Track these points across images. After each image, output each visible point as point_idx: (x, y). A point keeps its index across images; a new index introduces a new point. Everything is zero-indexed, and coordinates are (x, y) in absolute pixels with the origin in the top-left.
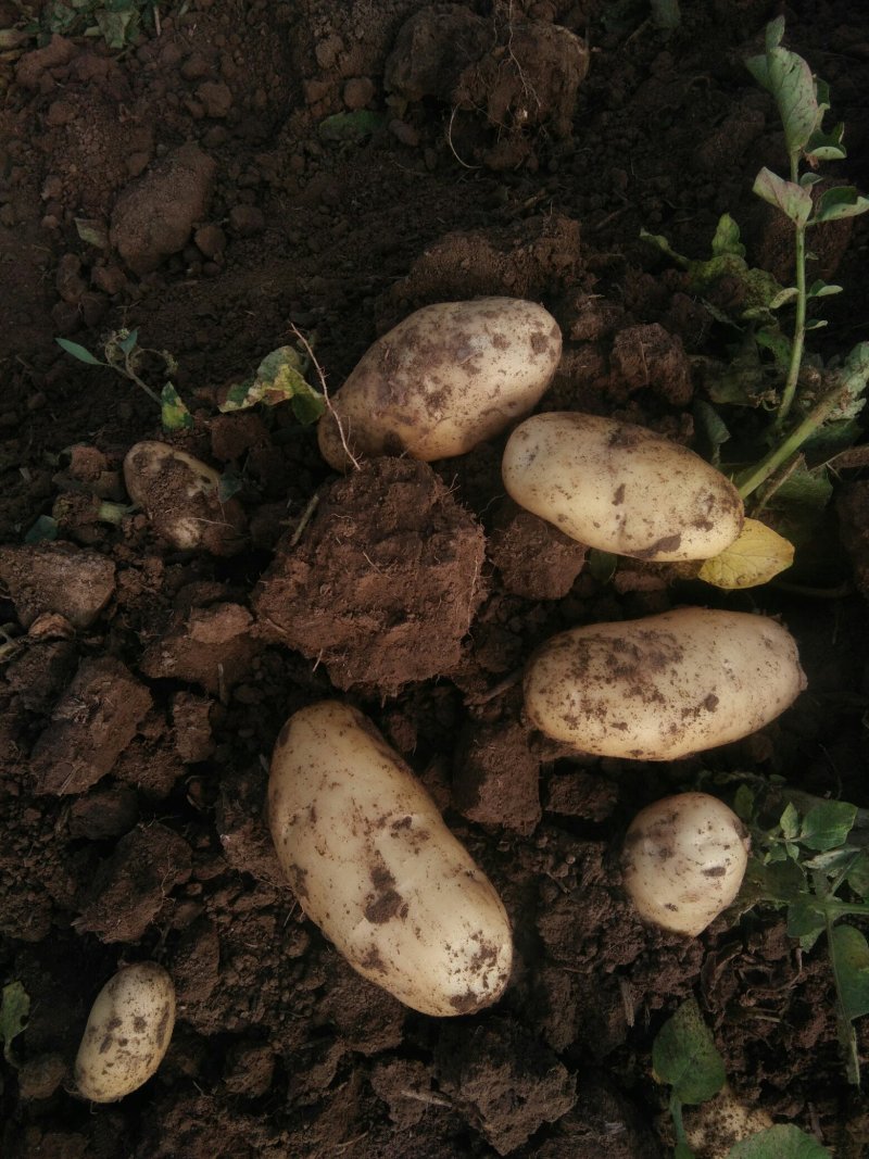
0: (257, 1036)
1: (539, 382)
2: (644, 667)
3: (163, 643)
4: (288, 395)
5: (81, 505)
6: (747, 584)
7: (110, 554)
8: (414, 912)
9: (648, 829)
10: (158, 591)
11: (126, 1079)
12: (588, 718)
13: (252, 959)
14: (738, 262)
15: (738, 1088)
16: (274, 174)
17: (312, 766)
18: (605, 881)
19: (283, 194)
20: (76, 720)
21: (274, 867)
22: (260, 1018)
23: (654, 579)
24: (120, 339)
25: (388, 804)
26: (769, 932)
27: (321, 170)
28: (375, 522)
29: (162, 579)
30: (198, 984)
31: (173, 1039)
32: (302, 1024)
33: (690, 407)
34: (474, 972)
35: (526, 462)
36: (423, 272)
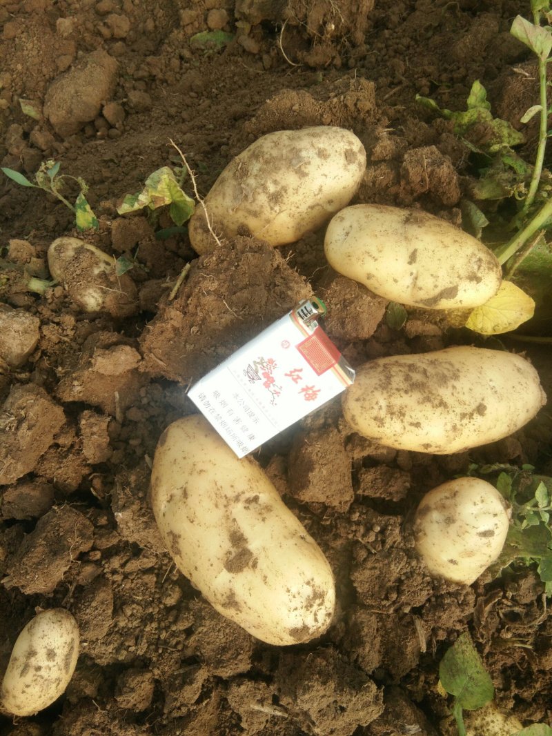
0: (143, 665)
1: (351, 186)
2: (432, 384)
3: (74, 375)
4: (168, 201)
5: (15, 278)
6: (500, 331)
7: (36, 313)
8: (262, 564)
9: (435, 503)
10: (71, 340)
11: (40, 697)
12: (392, 419)
13: (138, 607)
14: (486, 114)
15: (497, 701)
16: (159, 70)
17: (185, 458)
18: (402, 544)
19: (165, 84)
20: (7, 429)
21: (155, 537)
22: (143, 651)
23: (434, 327)
24: (47, 168)
25: (241, 486)
26: (522, 582)
27: (191, 69)
28: (232, 280)
29: (74, 332)
30: (97, 625)
31: (77, 669)
32: (176, 655)
33: (458, 205)
34: (308, 610)
35: (343, 237)
36: (265, 114)
